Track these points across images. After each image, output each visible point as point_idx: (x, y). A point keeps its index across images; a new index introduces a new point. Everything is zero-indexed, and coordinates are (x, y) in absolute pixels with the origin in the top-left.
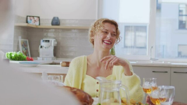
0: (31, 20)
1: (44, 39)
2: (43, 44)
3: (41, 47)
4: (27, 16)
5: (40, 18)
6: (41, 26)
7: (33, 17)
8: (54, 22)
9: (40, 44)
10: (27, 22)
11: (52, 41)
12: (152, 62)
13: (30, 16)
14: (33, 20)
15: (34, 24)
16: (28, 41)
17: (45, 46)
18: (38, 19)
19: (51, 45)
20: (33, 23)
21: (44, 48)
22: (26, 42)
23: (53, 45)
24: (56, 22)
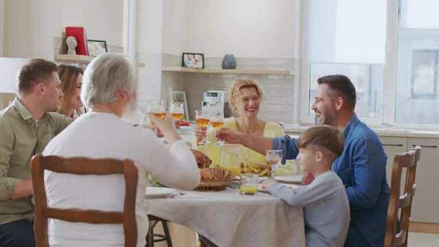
0: (190, 59)
1: (209, 91)
2: (207, 99)
3: (205, 104)
4: (184, 54)
5: (205, 56)
6: (206, 70)
7: (194, 54)
8: (226, 63)
9: (202, 99)
10: (183, 65)
11: (221, 95)
12: (384, 129)
13: (188, 54)
14: (193, 60)
15: (195, 66)
16: (184, 93)
17: (210, 103)
18: (201, 59)
19: (220, 102)
20: (193, 65)
21: (208, 105)
22: (182, 95)
23: (223, 101)
24: (229, 63)
